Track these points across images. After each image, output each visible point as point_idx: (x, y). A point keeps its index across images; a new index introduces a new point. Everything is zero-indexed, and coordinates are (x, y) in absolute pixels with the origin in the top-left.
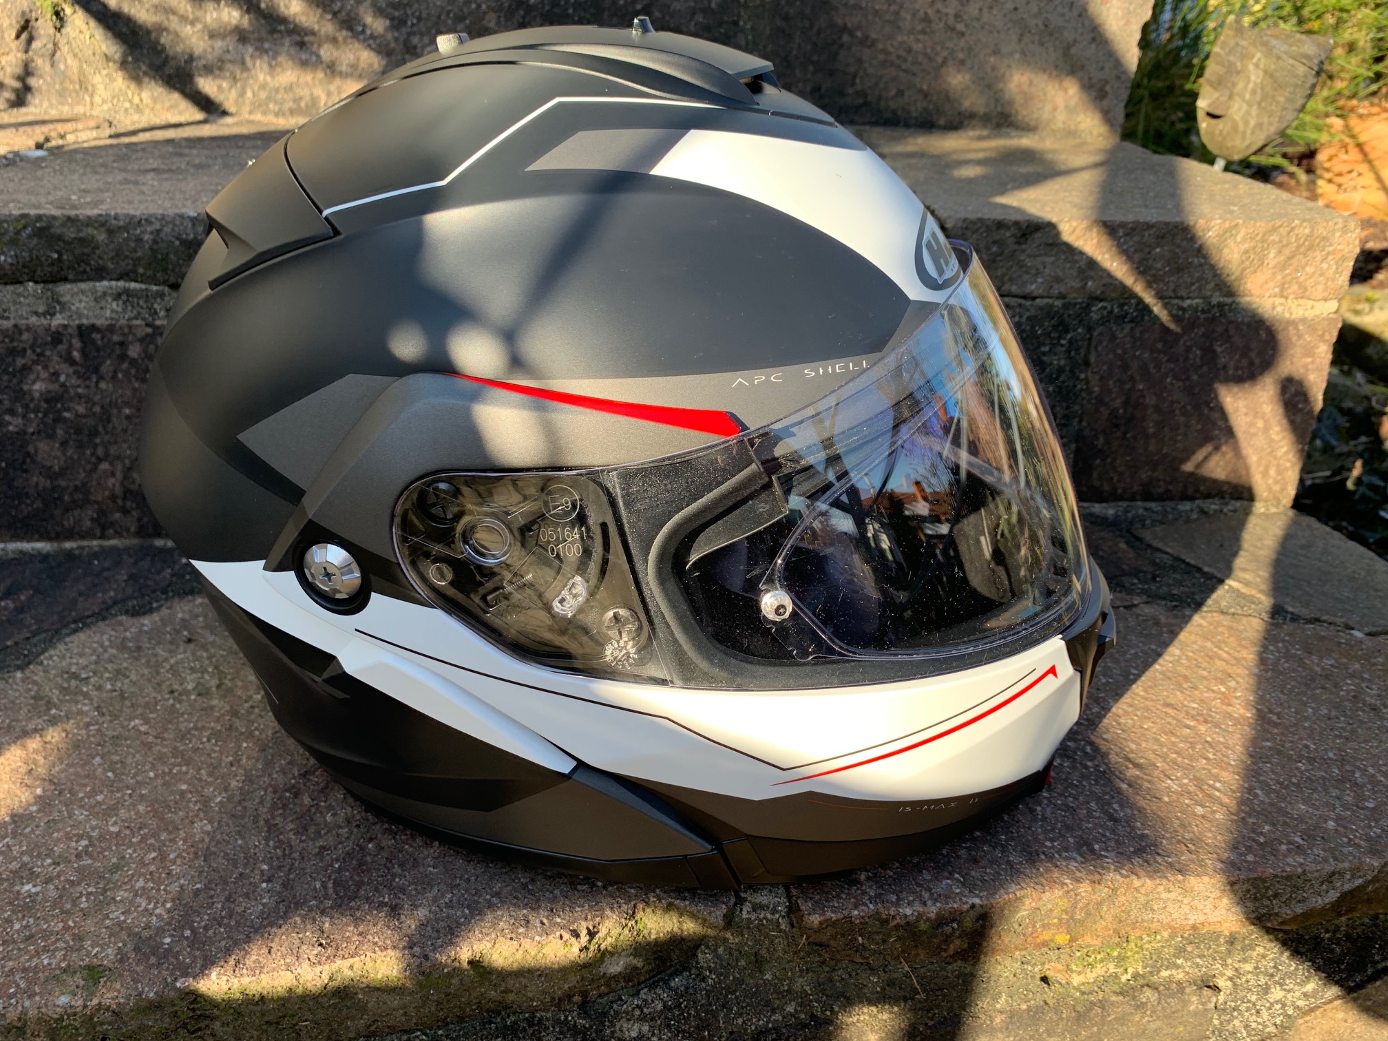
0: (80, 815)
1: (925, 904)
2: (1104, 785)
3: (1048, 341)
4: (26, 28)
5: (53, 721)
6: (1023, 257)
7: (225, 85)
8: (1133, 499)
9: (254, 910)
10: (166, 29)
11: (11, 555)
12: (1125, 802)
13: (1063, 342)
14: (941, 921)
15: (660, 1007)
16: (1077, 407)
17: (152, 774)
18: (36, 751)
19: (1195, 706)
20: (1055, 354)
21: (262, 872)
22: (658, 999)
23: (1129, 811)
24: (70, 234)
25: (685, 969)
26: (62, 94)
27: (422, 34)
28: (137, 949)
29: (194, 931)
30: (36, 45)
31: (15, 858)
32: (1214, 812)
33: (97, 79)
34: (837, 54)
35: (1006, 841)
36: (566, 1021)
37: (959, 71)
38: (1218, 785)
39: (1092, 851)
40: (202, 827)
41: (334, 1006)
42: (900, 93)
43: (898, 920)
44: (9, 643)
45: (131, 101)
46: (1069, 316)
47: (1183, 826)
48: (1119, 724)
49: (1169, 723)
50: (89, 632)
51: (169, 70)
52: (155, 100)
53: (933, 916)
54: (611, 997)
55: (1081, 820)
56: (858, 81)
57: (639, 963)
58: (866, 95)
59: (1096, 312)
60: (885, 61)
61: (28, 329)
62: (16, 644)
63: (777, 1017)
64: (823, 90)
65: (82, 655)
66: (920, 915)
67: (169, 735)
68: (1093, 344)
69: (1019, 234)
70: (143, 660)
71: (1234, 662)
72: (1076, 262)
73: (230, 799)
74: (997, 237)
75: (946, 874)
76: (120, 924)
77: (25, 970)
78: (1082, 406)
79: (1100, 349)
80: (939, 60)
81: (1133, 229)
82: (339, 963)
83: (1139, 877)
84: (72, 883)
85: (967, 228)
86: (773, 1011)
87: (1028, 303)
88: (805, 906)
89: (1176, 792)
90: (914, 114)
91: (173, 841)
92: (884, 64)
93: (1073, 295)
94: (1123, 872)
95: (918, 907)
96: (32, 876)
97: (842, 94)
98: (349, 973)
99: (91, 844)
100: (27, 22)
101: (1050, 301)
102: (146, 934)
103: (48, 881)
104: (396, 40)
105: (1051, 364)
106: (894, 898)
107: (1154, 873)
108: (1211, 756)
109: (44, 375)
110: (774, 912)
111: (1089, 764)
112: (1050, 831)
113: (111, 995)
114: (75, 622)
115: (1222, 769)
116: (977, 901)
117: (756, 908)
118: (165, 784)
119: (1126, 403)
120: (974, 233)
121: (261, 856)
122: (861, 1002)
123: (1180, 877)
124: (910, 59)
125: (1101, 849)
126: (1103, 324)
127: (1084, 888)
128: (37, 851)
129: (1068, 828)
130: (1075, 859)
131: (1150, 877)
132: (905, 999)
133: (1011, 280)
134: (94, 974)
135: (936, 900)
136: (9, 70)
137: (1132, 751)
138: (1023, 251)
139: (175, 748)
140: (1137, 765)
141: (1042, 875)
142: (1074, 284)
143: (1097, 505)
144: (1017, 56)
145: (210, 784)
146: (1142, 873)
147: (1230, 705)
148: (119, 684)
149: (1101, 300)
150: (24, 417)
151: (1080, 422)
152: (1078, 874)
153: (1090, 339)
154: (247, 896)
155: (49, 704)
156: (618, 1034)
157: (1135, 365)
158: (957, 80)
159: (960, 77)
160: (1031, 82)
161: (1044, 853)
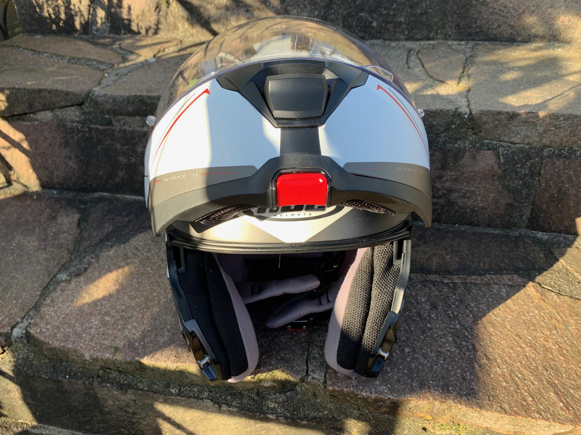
0: (126, 297)
1: (371, 393)
2: (468, 364)
3: (520, 162)
4: (158, 7)
5: (127, 264)
6: (511, 126)
7: (221, 26)
8: (560, 232)
9: (162, 341)
10: (202, 7)
11: (132, 201)
12: (473, 373)
13: (528, 163)
14: (376, 400)
15: (281, 400)
16: (533, 191)
17: (148, 288)
18: (120, 274)
19: (530, 338)
20: (524, 168)
21: (168, 329)
22: (281, 398)
23: (472, 377)
24: (149, 101)
25: (293, 390)
26: (168, 30)
27: (291, 6)
28: (129, 345)
29: (144, 343)
30: (161, 13)
31: (106, 308)
32: (511, 386)
33: (180, 25)
34: (469, 9)
35: (415, 377)
36: (251, 397)
37: (531, 16)
38: (520, 375)
39: (448, 390)
40: (156, 309)
41: (179, 375)
42: (499, 26)
43: (360, 396)
44: (123, 233)
45: (190, 32)
46: (532, 153)
47: (493, 389)
48: (490, 339)
49: (513, 344)
50: (145, 233)
51: (202, 21)
52: (197, 32)
53: (373, 398)
54: (268, 392)
55: (450, 376)
56: (478, 21)
57: (276, 385)
58: (482, 28)
59: (546, 152)
60: (493, 12)
61: (137, 131)
62: (125, 234)
63: (321, 414)
64: (461, 26)
65: (141, 241)
66: (368, 397)
67: (156, 275)
68: (543, 166)
69: (509, 117)
70: (157, 246)
71: (562, 322)
72: (538, 130)
73: (166, 301)
74: (498, 118)
75: (385, 384)
76: (127, 336)
77: (100, 344)
78: (536, 191)
79: (546, 168)
80: (521, 11)
81: (569, 118)
82: (179, 364)
83: (461, 405)
84: (118, 320)
85: (482, 114)
86: (320, 412)
87: (513, 146)
88: (329, 382)
89: (498, 374)
90: (505, 36)
91: (147, 312)
92: (492, 13)
93: (535, 144)
94: (456, 401)
95: (368, 394)
96: (109, 315)
97: (470, 27)
98: (182, 367)
99: (126, 308)
100: (158, 5)
101: (523, 146)
102: (132, 341)
103: (113, 317)
104: (282, 8)
105: (521, 172)
106: (361, 388)
107: (469, 404)
108: (524, 362)
109: (141, 146)
110: (319, 381)
111: (467, 353)
112: (435, 377)
113: (119, 357)
114: (143, 228)
115: (525, 369)
116: (391, 397)
117: (313, 378)
118: (151, 292)
119: (559, 192)
120: (486, 116)
121: (169, 323)
122: (351, 417)
123: (479, 409)
124: (506, 10)
125: (452, 390)
126: (549, 157)
127: (437, 403)
128: (113, 307)
129: (443, 378)
130: (439, 391)
131: (466, 406)
132: (367, 421)
133: (504, 135)
134: (117, 349)
135: (376, 393)
136: (152, 22)
137: (489, 352)
138: (511, 124)
139: (157, 280)
140: (488, 358)
141: (422, 394)
142: (536, 139)
143: (540, 233)
144: (563, 8)
145: (162, 295)
146: (463, 403)
147: (547, 341)
148: (148, 254)
149: (549, 147)
150: (136, 158)
151: (535, 197)
152: (437, 397)
153: (542, 163)
154: (161, 335)
155: (128, 258)
156: (267, 405)
157: (564, 177)
158: (530, 20)
159: (531, 18)
160: (570, 20)
161: (427, 385)
